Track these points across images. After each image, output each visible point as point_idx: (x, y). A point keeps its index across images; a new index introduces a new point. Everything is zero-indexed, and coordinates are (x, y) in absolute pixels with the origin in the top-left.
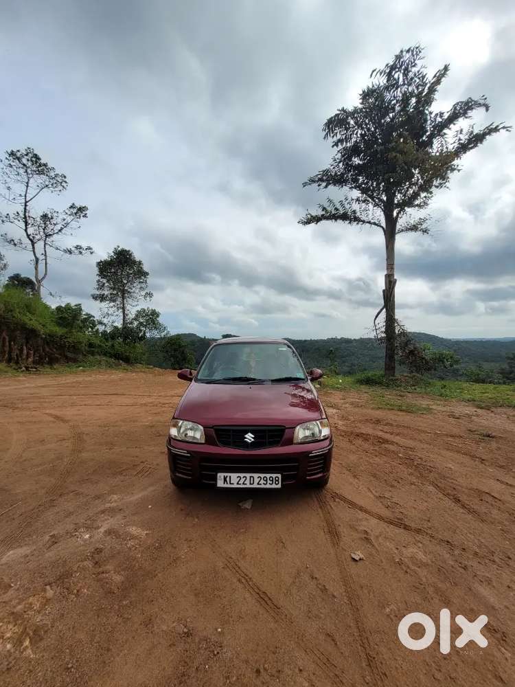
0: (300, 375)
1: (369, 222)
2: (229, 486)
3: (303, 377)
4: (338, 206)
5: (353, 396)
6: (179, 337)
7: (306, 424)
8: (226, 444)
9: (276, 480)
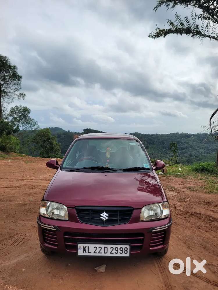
0: (147, 165)
1: (209, 36)
2: (87, 254)
3: (148, 167)
4: (184, 21)
5: (190, 182)
6: (47, 130)
7: (150, 206)
8: (86, 221)
9: (125, 251)
